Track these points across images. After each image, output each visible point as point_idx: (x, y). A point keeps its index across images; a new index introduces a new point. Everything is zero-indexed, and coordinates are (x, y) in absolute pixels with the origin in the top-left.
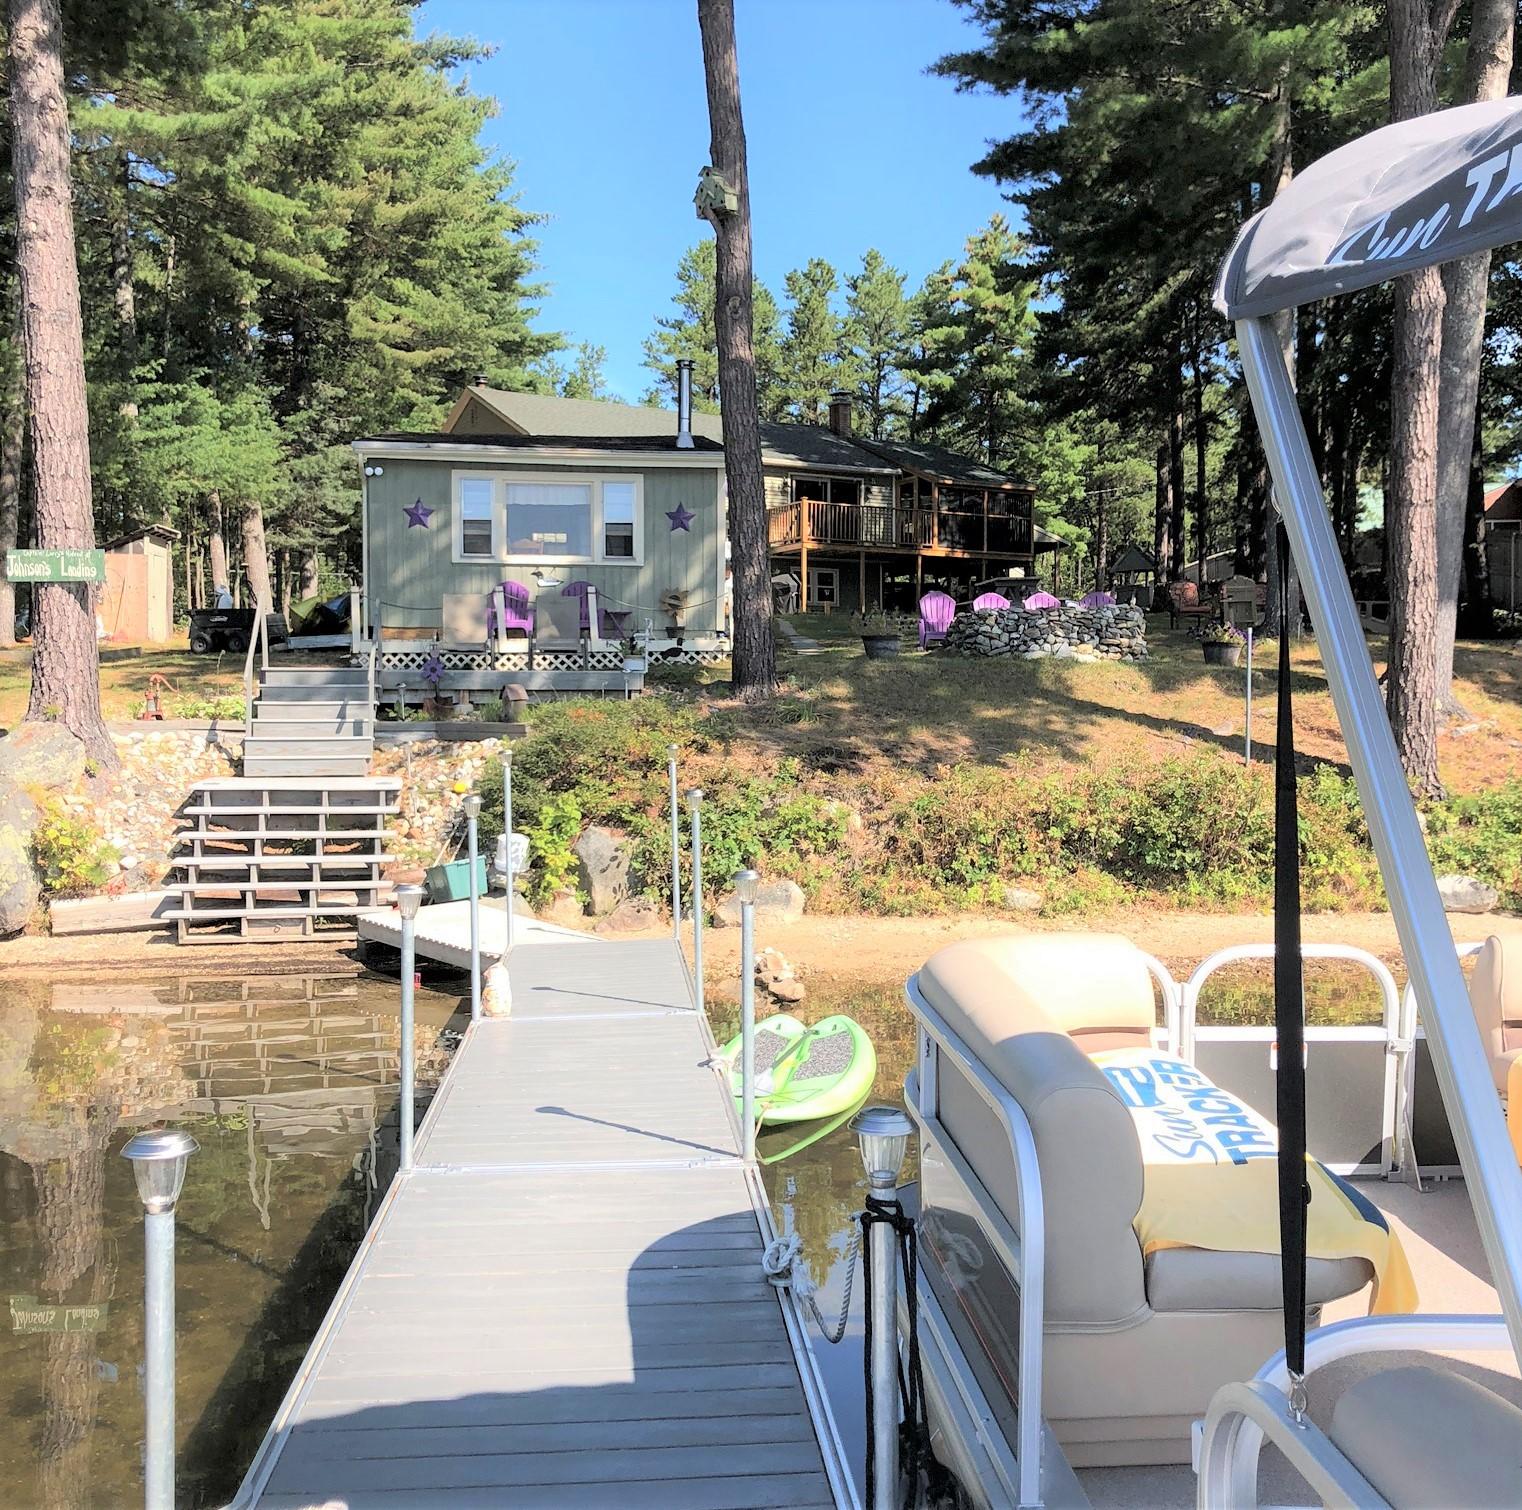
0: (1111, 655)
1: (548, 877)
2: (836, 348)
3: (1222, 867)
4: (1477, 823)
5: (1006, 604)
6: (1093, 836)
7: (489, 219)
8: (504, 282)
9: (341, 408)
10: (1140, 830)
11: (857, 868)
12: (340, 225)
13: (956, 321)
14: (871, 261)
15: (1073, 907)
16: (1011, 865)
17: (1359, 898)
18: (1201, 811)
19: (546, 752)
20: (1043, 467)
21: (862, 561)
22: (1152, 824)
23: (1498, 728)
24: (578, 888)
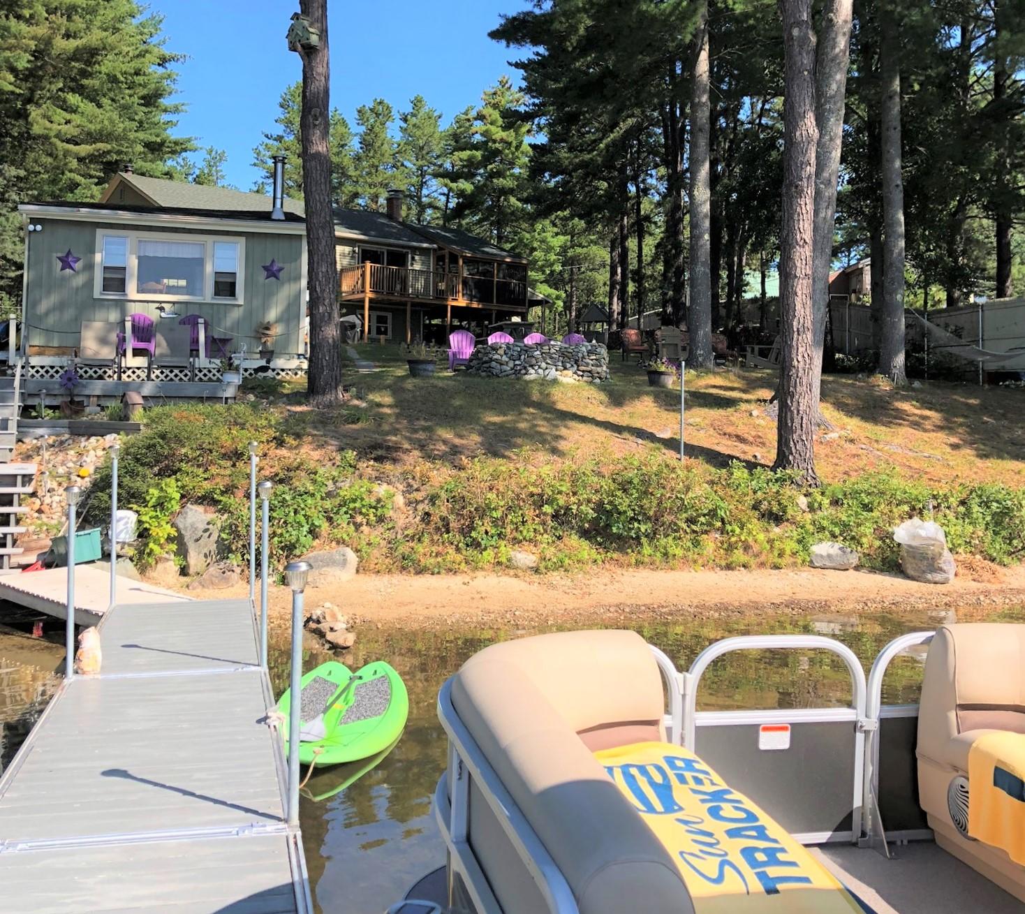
0: (585, 378)
1: (151, 545)
2: (392, 161)
3: (666, 536)
4: (842, 504)
5: (512, 340)
6: (574, 511)
7: (141, 55)
8: (150, 100)
9: (22, 185)
10: (608, 507)
11: (399, 537)
12: (26, 51)
13: (475, 147)
14: (417, 103)
15: (560, 566)
16: (515, 534)
17: (763, 558)
18: (652, 494)
19: (154, 445)
20: (534, 249)
21: (409, 308)
22: (617, 503)
23: (852, 436)
24: (176, 554)
